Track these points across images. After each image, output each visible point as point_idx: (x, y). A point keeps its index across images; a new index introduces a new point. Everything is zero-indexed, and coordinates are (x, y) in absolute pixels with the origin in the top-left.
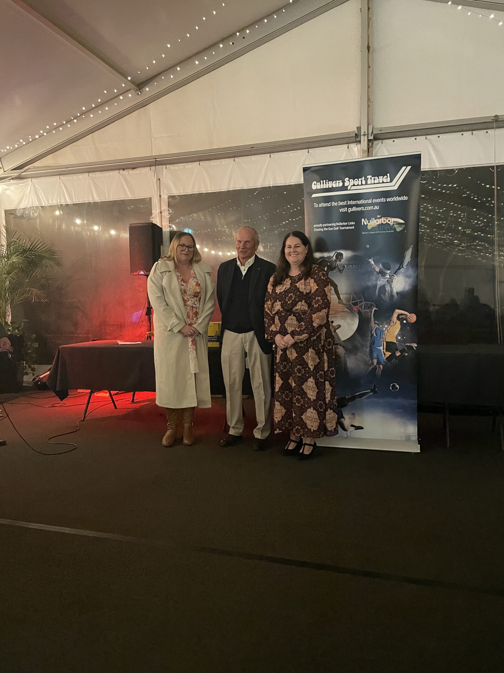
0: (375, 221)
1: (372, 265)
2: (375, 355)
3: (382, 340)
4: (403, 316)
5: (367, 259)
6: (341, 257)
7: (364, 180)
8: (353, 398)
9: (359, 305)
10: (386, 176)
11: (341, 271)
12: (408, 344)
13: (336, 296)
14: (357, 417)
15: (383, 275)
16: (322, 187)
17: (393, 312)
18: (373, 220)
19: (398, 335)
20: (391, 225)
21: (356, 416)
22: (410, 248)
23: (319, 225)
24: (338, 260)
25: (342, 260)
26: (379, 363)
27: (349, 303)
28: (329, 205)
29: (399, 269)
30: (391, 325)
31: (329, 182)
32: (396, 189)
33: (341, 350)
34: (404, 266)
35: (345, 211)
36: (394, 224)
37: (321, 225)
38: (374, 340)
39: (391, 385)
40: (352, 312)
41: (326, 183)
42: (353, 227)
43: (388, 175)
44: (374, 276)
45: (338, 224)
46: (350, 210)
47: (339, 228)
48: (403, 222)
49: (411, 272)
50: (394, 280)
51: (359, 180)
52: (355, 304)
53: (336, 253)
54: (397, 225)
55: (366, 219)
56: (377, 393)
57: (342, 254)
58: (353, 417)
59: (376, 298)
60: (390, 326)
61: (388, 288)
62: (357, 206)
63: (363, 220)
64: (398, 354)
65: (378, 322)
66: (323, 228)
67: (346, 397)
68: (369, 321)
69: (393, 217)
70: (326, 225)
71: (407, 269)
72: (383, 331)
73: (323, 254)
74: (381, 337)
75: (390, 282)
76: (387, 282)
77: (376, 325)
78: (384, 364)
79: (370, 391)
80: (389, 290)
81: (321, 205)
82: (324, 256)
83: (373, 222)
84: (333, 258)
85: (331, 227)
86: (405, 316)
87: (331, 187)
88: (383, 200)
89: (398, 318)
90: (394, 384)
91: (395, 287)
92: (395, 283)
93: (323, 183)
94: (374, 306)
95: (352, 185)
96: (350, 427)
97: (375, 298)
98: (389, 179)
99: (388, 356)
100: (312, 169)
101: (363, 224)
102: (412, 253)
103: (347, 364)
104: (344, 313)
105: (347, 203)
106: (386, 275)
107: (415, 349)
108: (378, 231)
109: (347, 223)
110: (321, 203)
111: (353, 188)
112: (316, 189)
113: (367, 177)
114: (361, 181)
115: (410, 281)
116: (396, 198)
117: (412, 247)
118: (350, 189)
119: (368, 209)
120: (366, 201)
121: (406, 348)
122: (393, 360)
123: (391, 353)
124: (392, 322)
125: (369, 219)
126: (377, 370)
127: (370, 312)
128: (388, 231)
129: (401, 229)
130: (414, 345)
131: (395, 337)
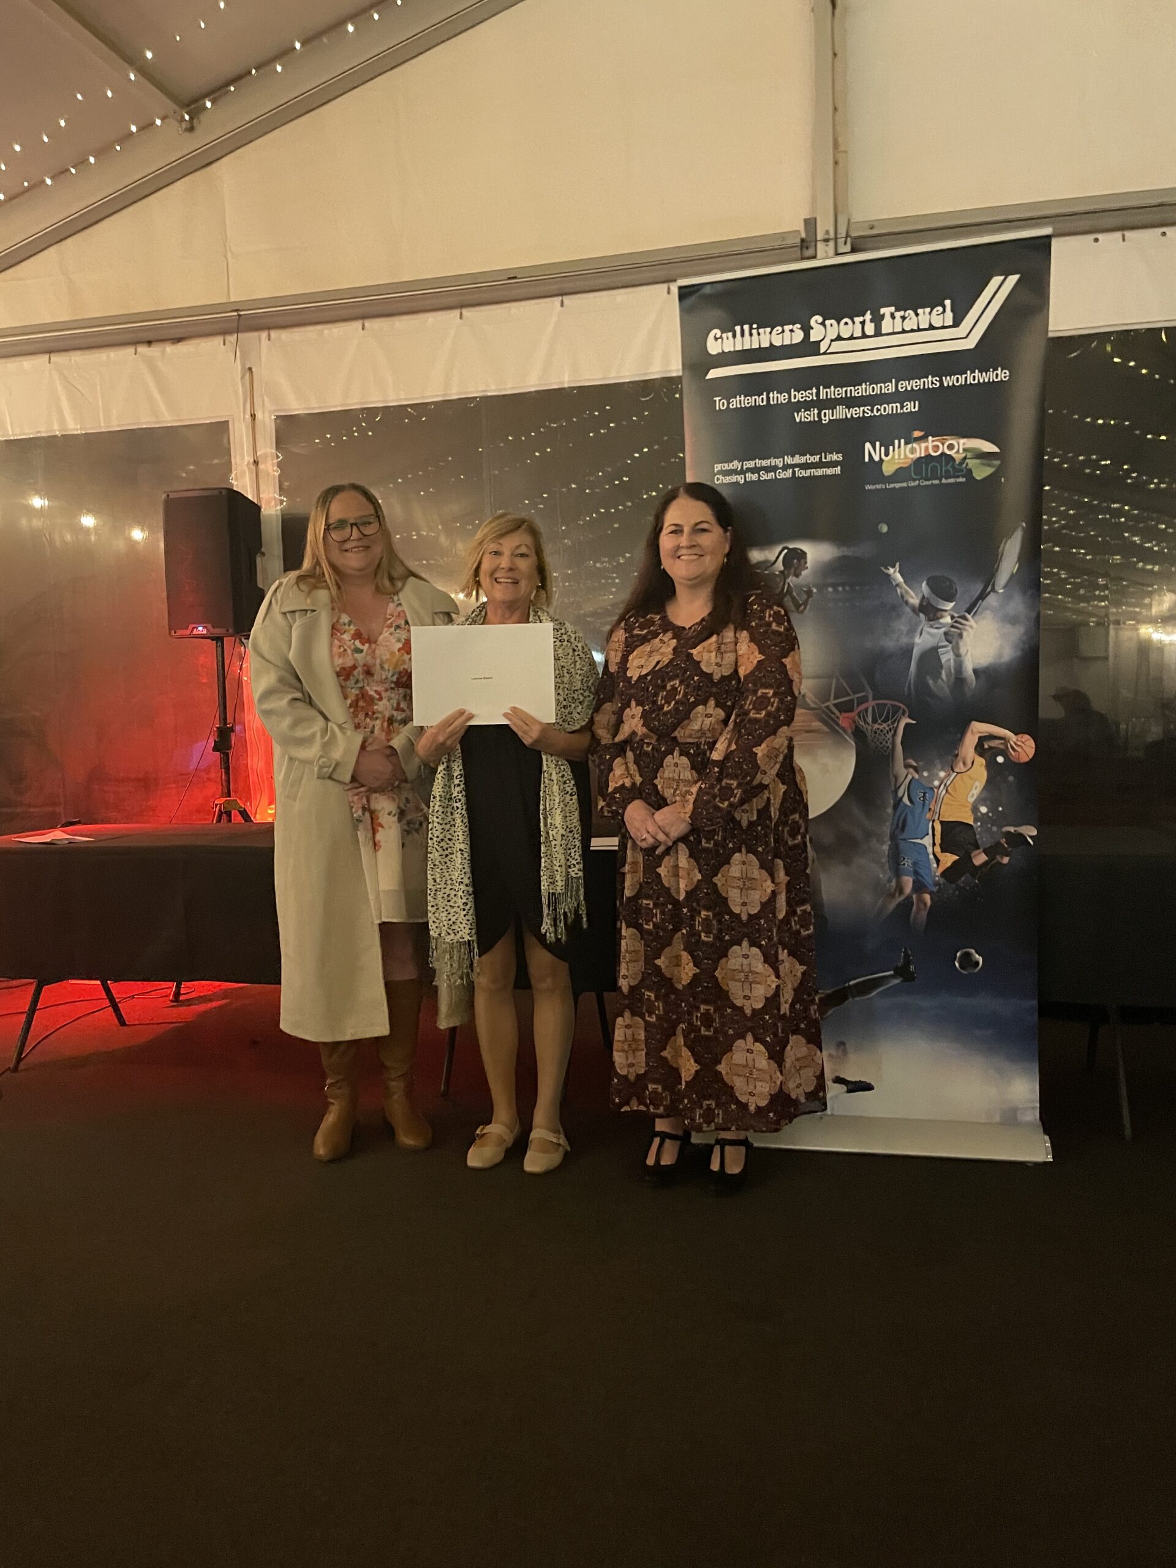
0: (905, 449)
1: (897, 585)
2: (908, 863)
3: (928, 816)
4: (995, 743)
5: (883, 568)
6: (799, 561)
7: (871, 321)
8: (840, 996)
9: (857, 711)
10: (940, 309)
12: (1012, 829)
14: (852, 1057)
15: (931, 616)
16: (739, 348)
17: (963, 731)
18: (899, 447)
19: (981, 800)
20: (957, 461)
21: (848, 1051)
22: (1015, 530)
23: (731, 465)
24: (792, 571)
25: (803, 573)
26: (919, 887)
27: (828, 704)
28: (760, 400)
29: (982, 596)
30: (957, 770)
31: (761, 331)
32: (972, 346)
34: (996, 588)
35: (811, 419)
36: (965, 458)
37: (736, 465)
38: (903, 816)
39: (958, 954)
40: (836, 732)
41: (751, 335)
42: (838, 470)
43: (948, 303)
44: (903, 620)
45: (789, 460)
46: (827, 416)
47: (794, 472)
48: (994, 449)
49: (1018, 605)
50: (964, 629)
51: (854, 323)
52: (845, 708)
53: (786, 551)
54: (978, 461)
55: (878, 444)
56: (914, 979)
57: (802, 555)
58: (841, 1053)
59: (909, 687)
60: (955, 774)
61: (947, 657)
62: (850, 402)
63: (868, 446)
65: (916, 762)
66: (743, 472)
68: (887, 757)
69: (964, 437)
71: (1007, 597)
72: (932, 789)
74: (926, 809)
75: (953, 637)
76: (943, 637)
78: (935, 889)
79: (892, 972)
80: (952, 661)
81: (735, 403)
83: (899, 455)
84: (775, 566)
85: (768, 469)
86: (1003, 741)
87: (768, 345)
88: (930, 382)
89: (980, 749)
90: (967, 950)
91: (969, 653)
92: (969, 642)
93: (743, 335)
94: (904, 714)
95: (834, 337)
96: (834, 1084)
97: (906, 689)
98: (949, 315)
99: (949, 864)
100: (707, 290)
101: (867, 459)
102: (1021, 549)
103: (820, 890)
105: (818, 394)
106: (942, 617)
107: (1032, 843)
108: (914, 480)
109: (818, 456)
110: (736, 398)
111: (837, 346)
112: (719, 354)
113: (882, 313)
114: (860, 326)
115: (1017, 632)
116: (974, 377)
117: (1023, 527)
118: (828, 352)
119: (885, 412)
120: (879, 385)
121: (1004, 840)
122: (963, 878)
123: (956, 858)
124: (959, 761)
125: (887, 444)
126: (914, 908)
127: (892, 731)
128: (946, 478)
129: (988, 471)
130: (1029, 831)
131: (971, 807)
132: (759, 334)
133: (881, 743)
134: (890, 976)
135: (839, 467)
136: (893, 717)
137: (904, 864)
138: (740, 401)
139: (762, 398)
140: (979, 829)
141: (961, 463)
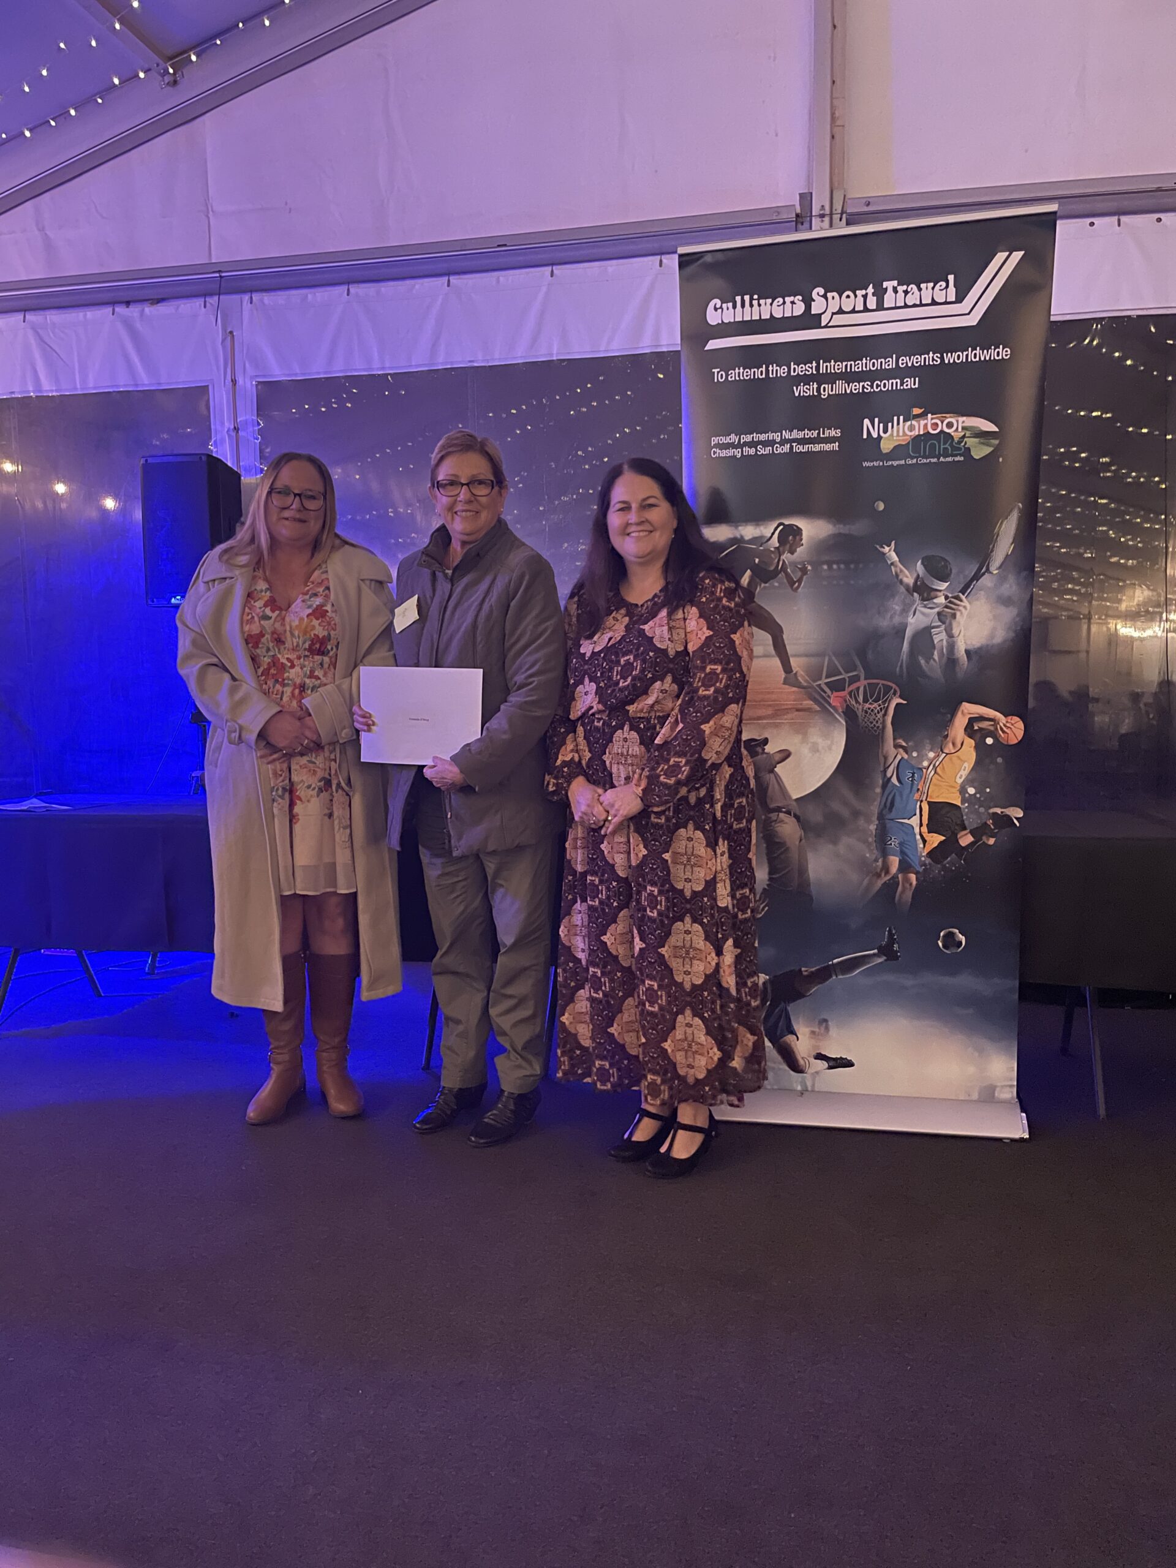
0: (904, 426)
1: (892, 564)
2: (894, 843)
3: (917, 796)
4: (985, 725)
5: (878, 547)
6: (794, 537)
7: (874, 295)
8: (824, 974)
9: (848, 690)
10: (943, 284)
11: (795, 583)
12: (998, 811)
13: (776, 662)
14: (833, 1032)
15: (925, 595)
16: (739, 319)
17: (953, 712)
18: (898, 424)
19: (969, 781)
20: (956, 440)
21: (831, 1029)
22: (1011, 511)
23: (728, 438)
24: (787, 547)
25: (798, 549)
26: (905, 867)
27: (818, 683)
28: (759, 373)
29: (977, 577)
30: (946, 751)
31: (762, 302)
32: (975, 324)
33: (788, 829)
34: (991, 569)
35: (810, 393)
36: (964, 437)
37: (733, 438)
38: (891, 798)
39: (942, 934)
40: (827, 711)
41: (751, 305)
42: (836, 446)
43: (951, 278)
44: (897, 598)
45: (786, 435)
46: (827, 391)
47: (791, 447)
48: (993, 428)
49: (1011, 587)
50: (960, 610)
51: (856, 296)
52: (837, 687)
53: (781, 527)
54: (977, 440)
55: (876, 420)
56: (897, 958)
57: (799, 531)
58: (823, 1029)
59: (901, 666)
60: (944, 755)
61: (940, 637)
62: (850, 377)
63: (866, 422)
64: (966, 840)
65: (904, 740)
66: (740, 446)
67: (803, 969)
68: (877, 737)
69: (963, 415)
70: (748, 438)
71: (1002, 579)
72: (921, 769)
73: (740, 528)
74: (915, 788)
75: (946, 617)
76: (936, 617)
77: (901, 750)
78: (921, 869)
79: (876, 951)
80: (945, 643)
81: (735, 374)
82: (742, 537)
83: (898, 431)
84: (770, 542)
85: (765, 444)
86: (992, 723)
87: (768, 317)
88: (931, 358)
89: (969, 730)
90: (951, 930)
91: (962, 634)
92: (962, 622)
93: (743, 306)
94: (895, 694)
95: (835, 311)
96: (813, 1060)
97: (898, 669)
98: (952, 290)
99: (935, 845)
100: (708, 258)
101: (865, 436)
102: (1017, 530)
103: (807, 870)
104: (801, 713)
105: (818, 368)
106: (936, 597)
107: (1018, 825)
108: (912, 458)
109: (817, 432)
110: (735, 370)
111: (839, 319)
112: (719, 324)
113: (884, 286)
114: (862, 299)
115: (1009, 614)
116: (975, 354)
117: (1019, 508)
118: (829, 325)
119: (885, 387)
120: (879, 361)
121: (991, 821)
122: (949, 859)
123: (944, 838)
124: (948, 742)
125: (886, 421)
126: (900, 888)
127: (883, 711)
128: (945, 457)
129: (988, 450)
130: (1016, 813)
131: (959, 788)
132: (759, 305)
133: (872, 723)
134: (874, 955)
135: (837, 444)
136: (883, 698)
137: (891, 844)
138: (739, 373)
139: (762, 372)
140: (966, 810)
141: (959, 442)
